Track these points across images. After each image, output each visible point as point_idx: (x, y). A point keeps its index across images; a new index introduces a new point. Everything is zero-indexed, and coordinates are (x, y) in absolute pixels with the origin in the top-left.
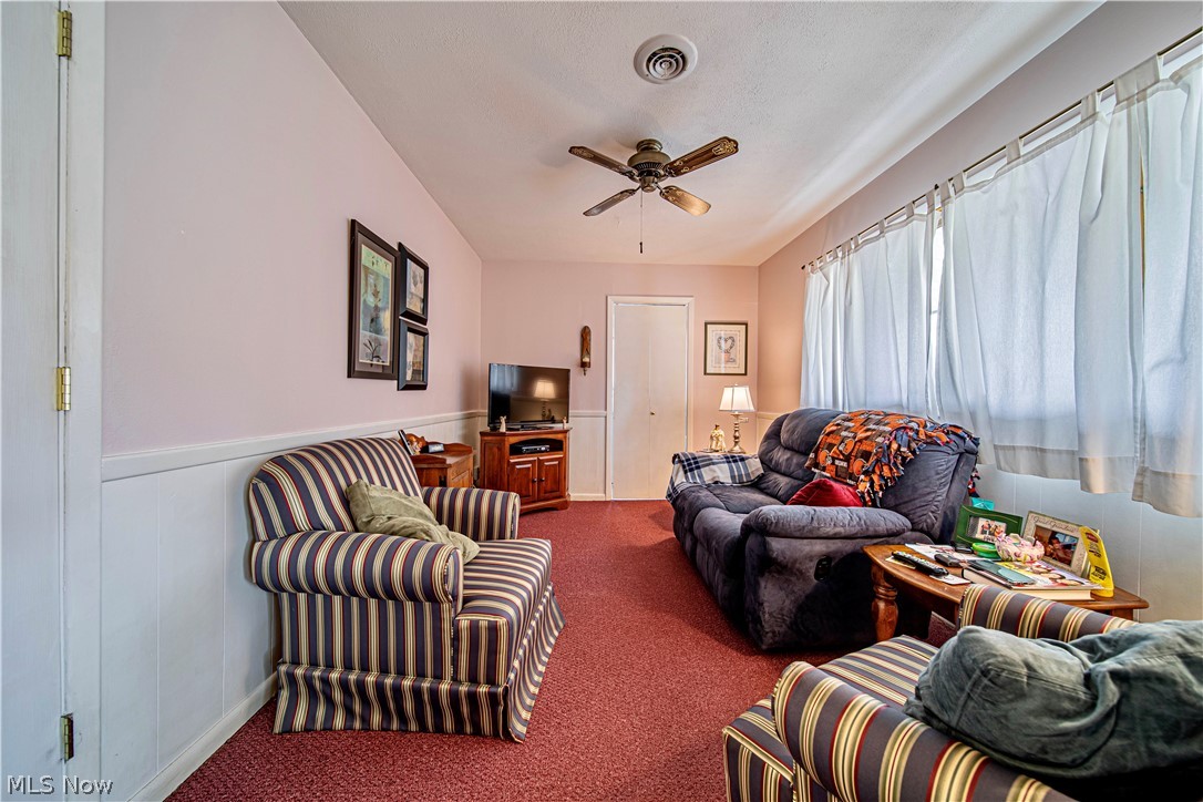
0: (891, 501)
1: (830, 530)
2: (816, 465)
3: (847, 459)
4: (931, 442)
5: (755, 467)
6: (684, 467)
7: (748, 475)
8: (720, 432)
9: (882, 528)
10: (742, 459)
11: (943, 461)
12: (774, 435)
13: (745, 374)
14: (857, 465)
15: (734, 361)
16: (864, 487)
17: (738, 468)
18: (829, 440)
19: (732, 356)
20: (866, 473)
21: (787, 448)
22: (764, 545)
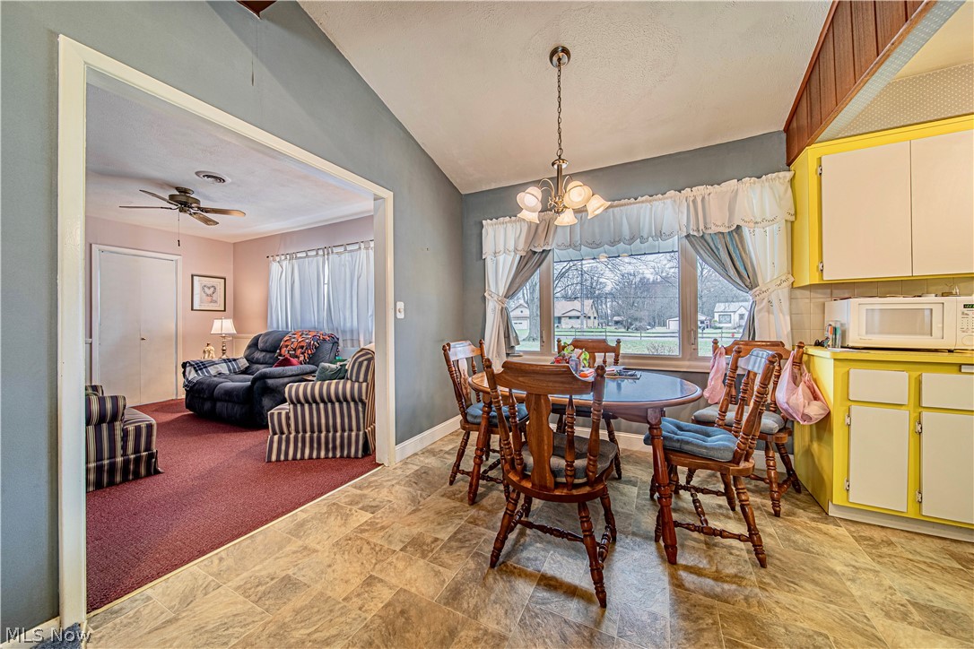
0: (311, 362)
1: (290, 373)
2: (280, 355)
3: (295, 350)
4: (324, 340)
5: (244, 363)
6: (195, 368)
7: (239, 368)
8: (211, 347)
9: (308, 370)
10: (234, 360)
11: (328, 346)
12: (254, 345)
13: (225, 310)
14: (299, 351)
15: (216, 302)
16: (302, 358)
17: (233, 365)
18: (286, 343)
19: (214, 298)
20: (303, 353)
21: (262, 351)
22: (265, 383)
